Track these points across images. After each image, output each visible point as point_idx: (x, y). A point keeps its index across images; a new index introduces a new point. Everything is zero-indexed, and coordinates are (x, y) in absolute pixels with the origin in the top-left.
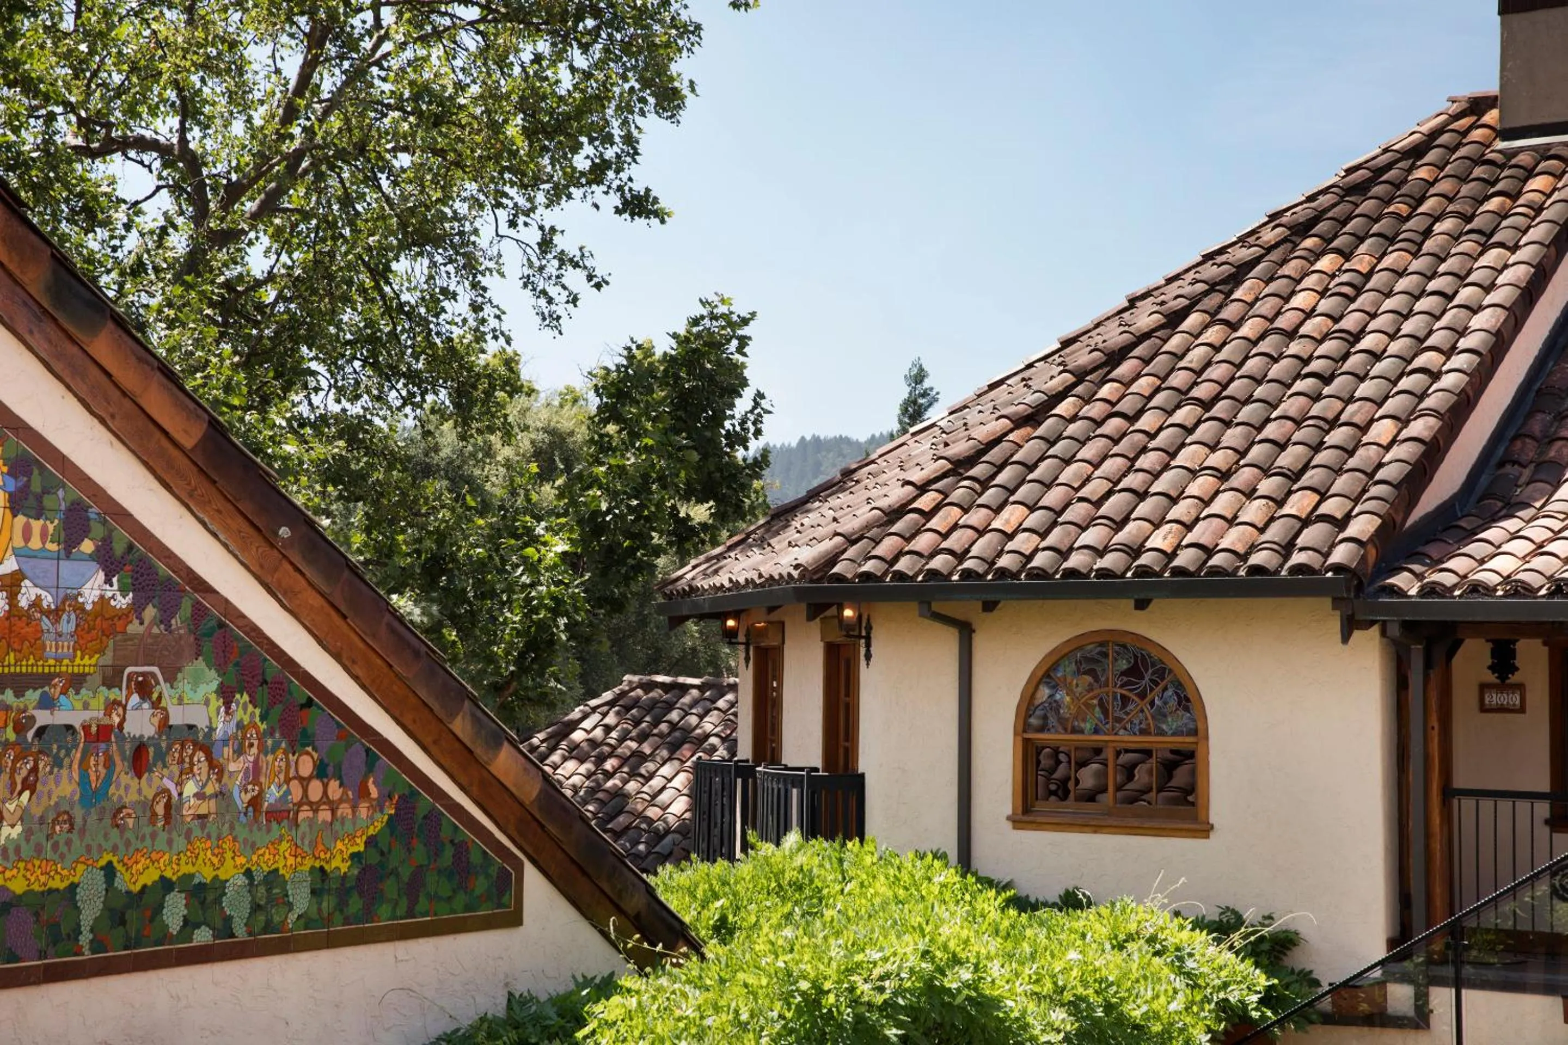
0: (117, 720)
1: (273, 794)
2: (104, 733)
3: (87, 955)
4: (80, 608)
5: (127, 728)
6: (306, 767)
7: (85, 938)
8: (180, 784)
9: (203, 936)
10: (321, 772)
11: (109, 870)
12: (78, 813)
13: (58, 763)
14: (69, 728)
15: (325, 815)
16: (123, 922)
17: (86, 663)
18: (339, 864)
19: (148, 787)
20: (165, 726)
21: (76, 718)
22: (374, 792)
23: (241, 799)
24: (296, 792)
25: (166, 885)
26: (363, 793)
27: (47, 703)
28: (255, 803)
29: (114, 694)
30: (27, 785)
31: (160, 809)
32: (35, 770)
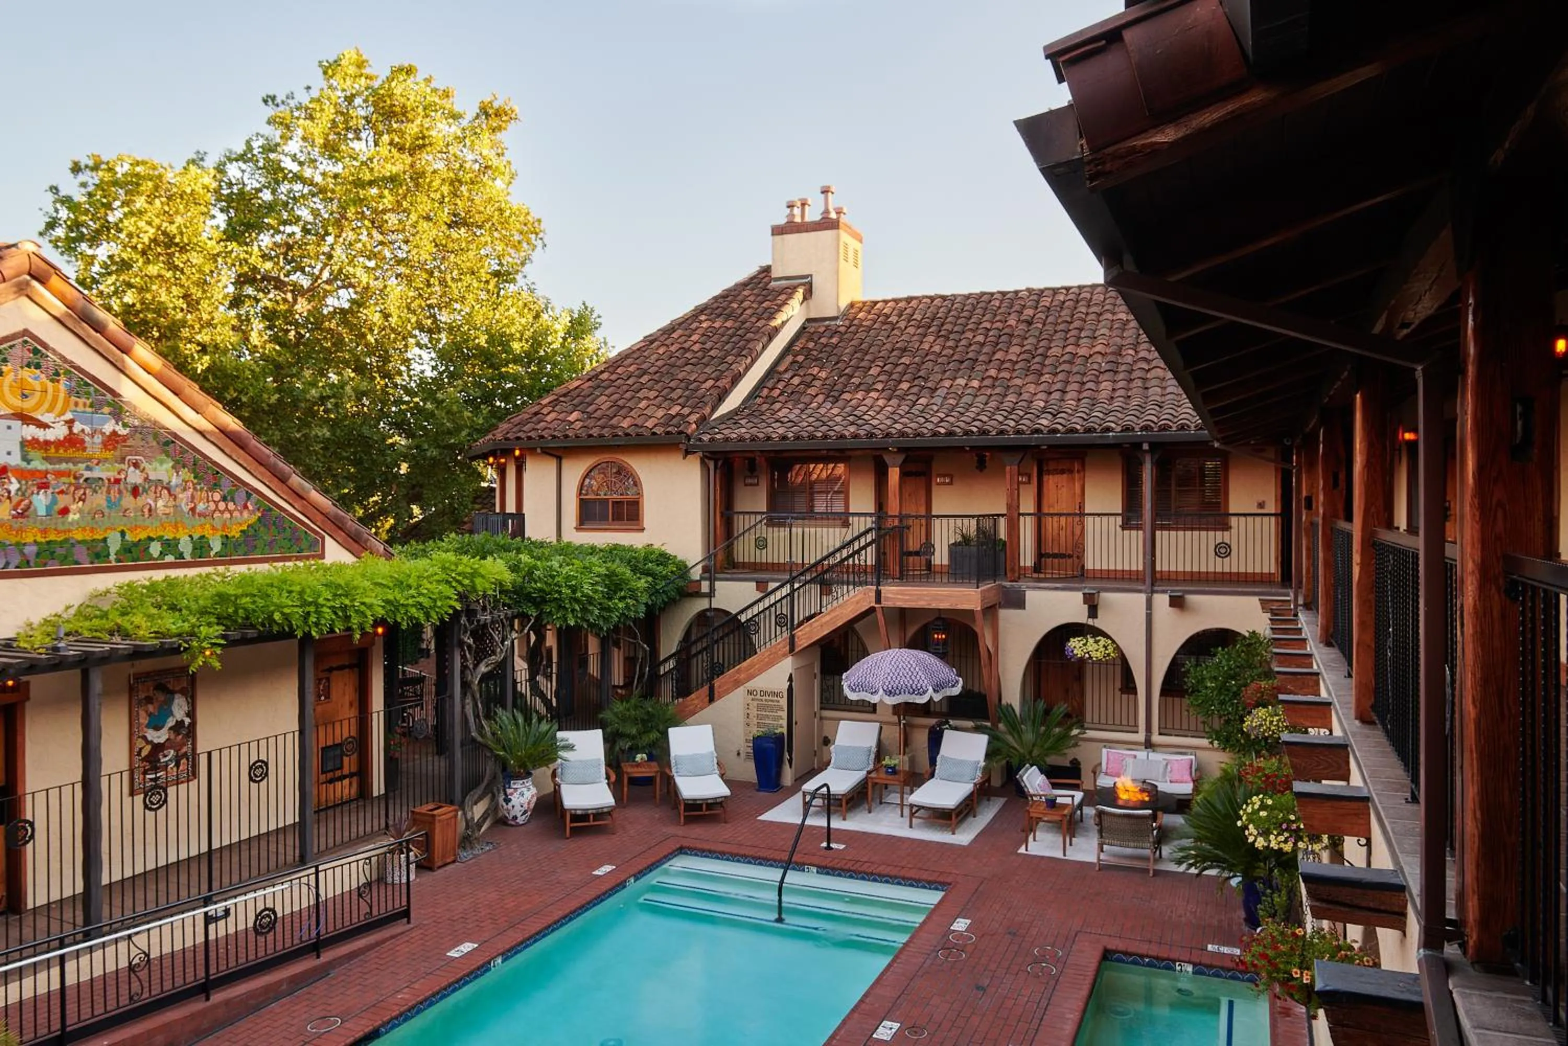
0: (123, 476)
1: (201, 507)
2: (117, 481)
3: (114, 564)
4: (103, 434)
5: (128, 480)
6: (217, 497)
7: (112, 557)
8: (155, 501)
9: (170, 558)
10: (224, 499)
11: (123, 533)
12: (106, 511)
13: (95, 491)
14: (100, 479)
15: (227, 515)
16: (130, 552)
17: (108, 455)
18: (235, 533)
19: (141, 501)
20: (146, 479)
21: (104, 475)
22: (251, 508)
23: (186, 509)
24: (212, 506)
25: (150, 539)
26: (246, 507)
27: (88, 468)
28: (193, 510)
29: (122, 466)
30: (80, 499)
31: (146, 510)
32: (84, 494)
